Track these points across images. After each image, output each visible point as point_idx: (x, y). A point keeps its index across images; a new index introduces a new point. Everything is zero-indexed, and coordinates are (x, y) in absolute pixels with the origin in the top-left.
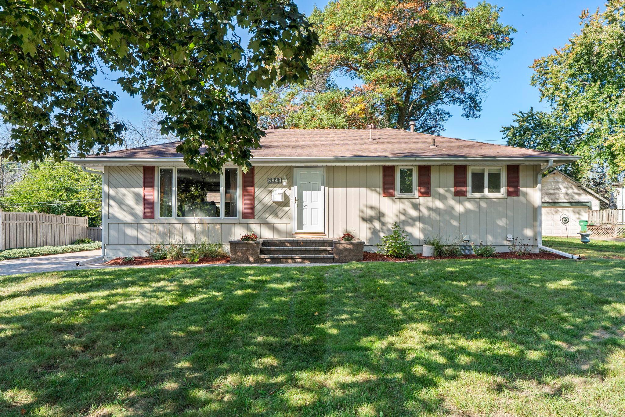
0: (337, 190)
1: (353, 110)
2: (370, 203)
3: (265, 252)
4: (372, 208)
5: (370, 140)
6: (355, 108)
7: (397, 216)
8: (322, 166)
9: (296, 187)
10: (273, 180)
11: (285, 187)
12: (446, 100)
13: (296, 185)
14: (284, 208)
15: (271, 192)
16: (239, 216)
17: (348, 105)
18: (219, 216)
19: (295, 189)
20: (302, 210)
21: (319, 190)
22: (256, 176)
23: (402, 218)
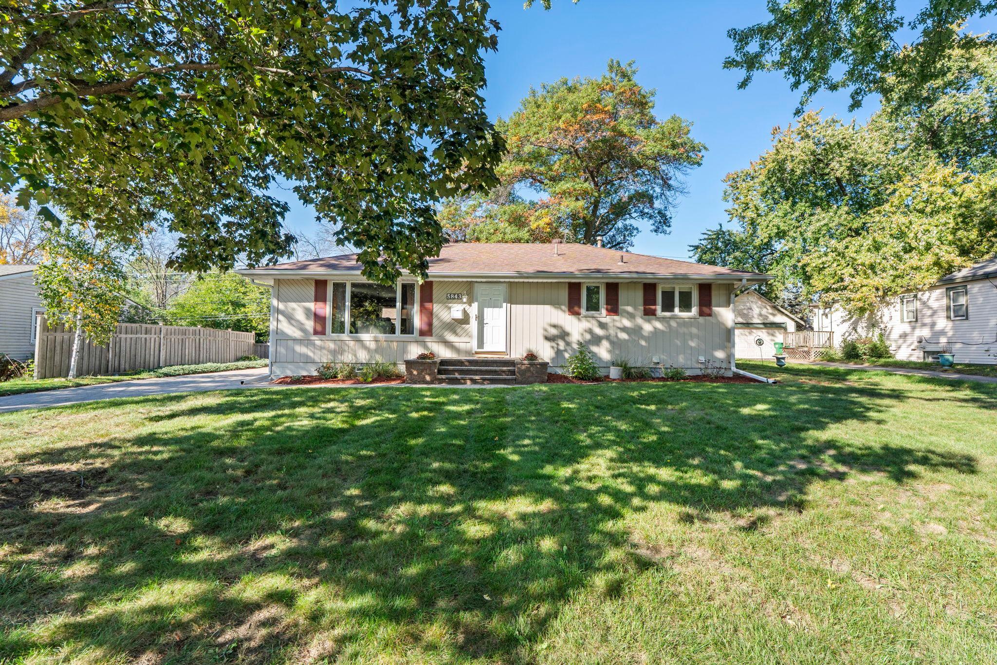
0: (520, 307)
1: (537, 223)
2: (554, 321)
3: (443, 372)
4: (555, 326)
5: (555, 255)
6: (540, 222)
7: (582, 335)
8: (504, 282)
9: (476, 303)
10: (452, 296)
11: (465, 303)
12: (634, 215)
13: (477, 301)
14: (464, 326)
15: (450, 308)
16: (416, 333)
17: (532, 218)
18: (394, 333)
19: (475, 305)
20: (483, 328)
21: (501, 307)
22: (434, 292)
23: (588, 337)
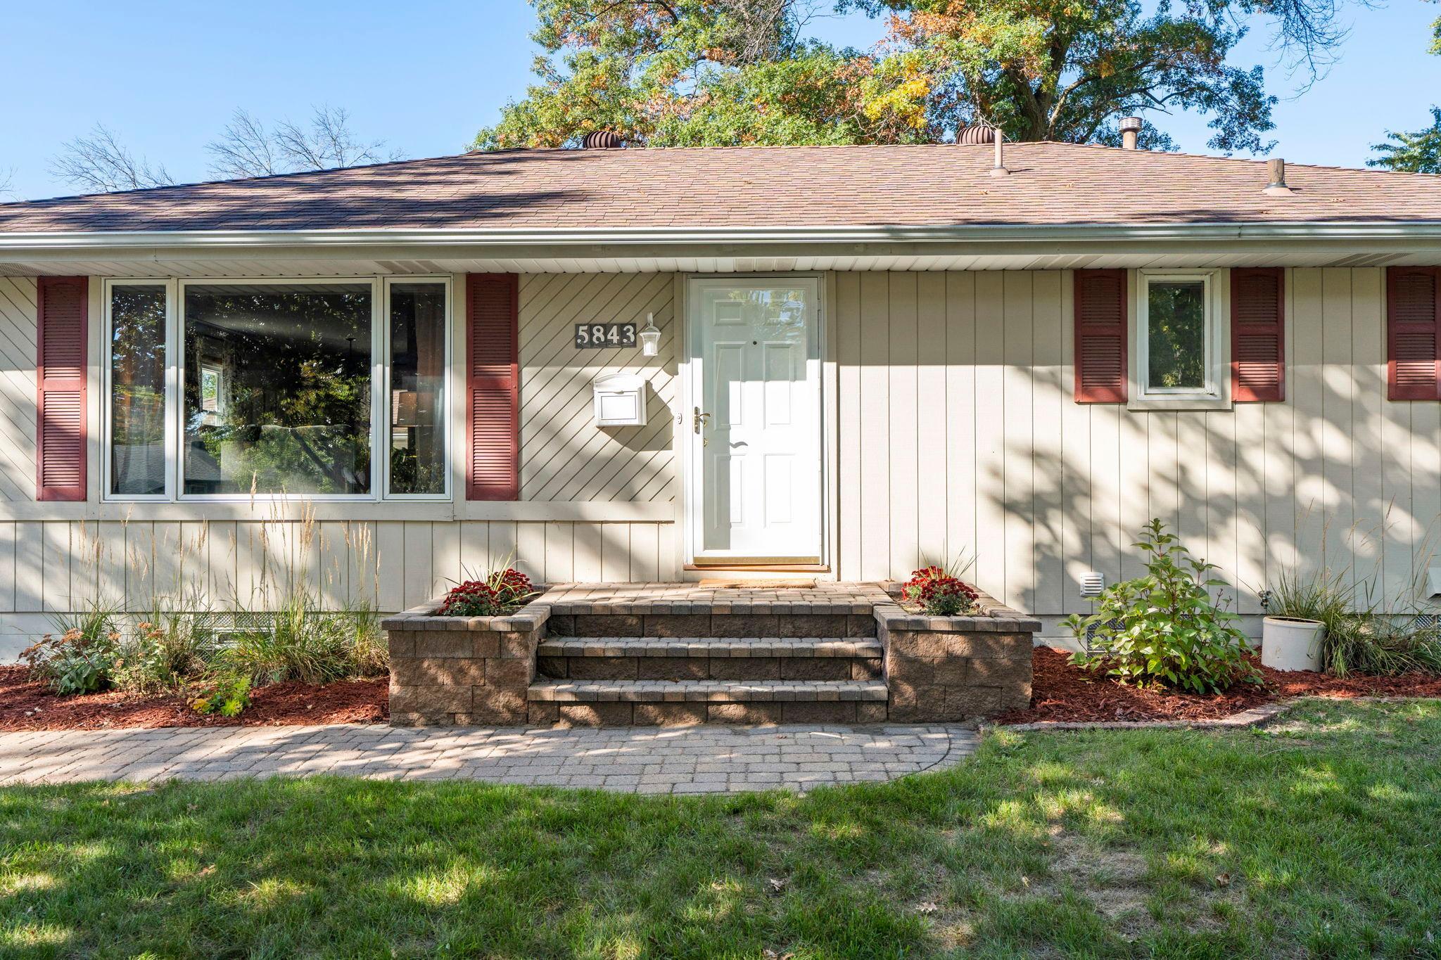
0: (874, 374)
1: (885, 101)
2: (1020, 433)
3: (561, 667)
4: (1036, 456)
5: (993, 173)
6: (895, 95)
7: (1148, 490)
8: (812, 273)
9: (698, 363)
10: (598, 334)
11: (649, 362)
13: (699, 354)
14: (646, 455)
15: (588, 384)
16: (453, 490)
17: (867, 84)
18: (362, 486)
19: (692, 370)
20: (725, 461)
21: (798, 375)
22: (524, 317)
23: (1170, 498)
